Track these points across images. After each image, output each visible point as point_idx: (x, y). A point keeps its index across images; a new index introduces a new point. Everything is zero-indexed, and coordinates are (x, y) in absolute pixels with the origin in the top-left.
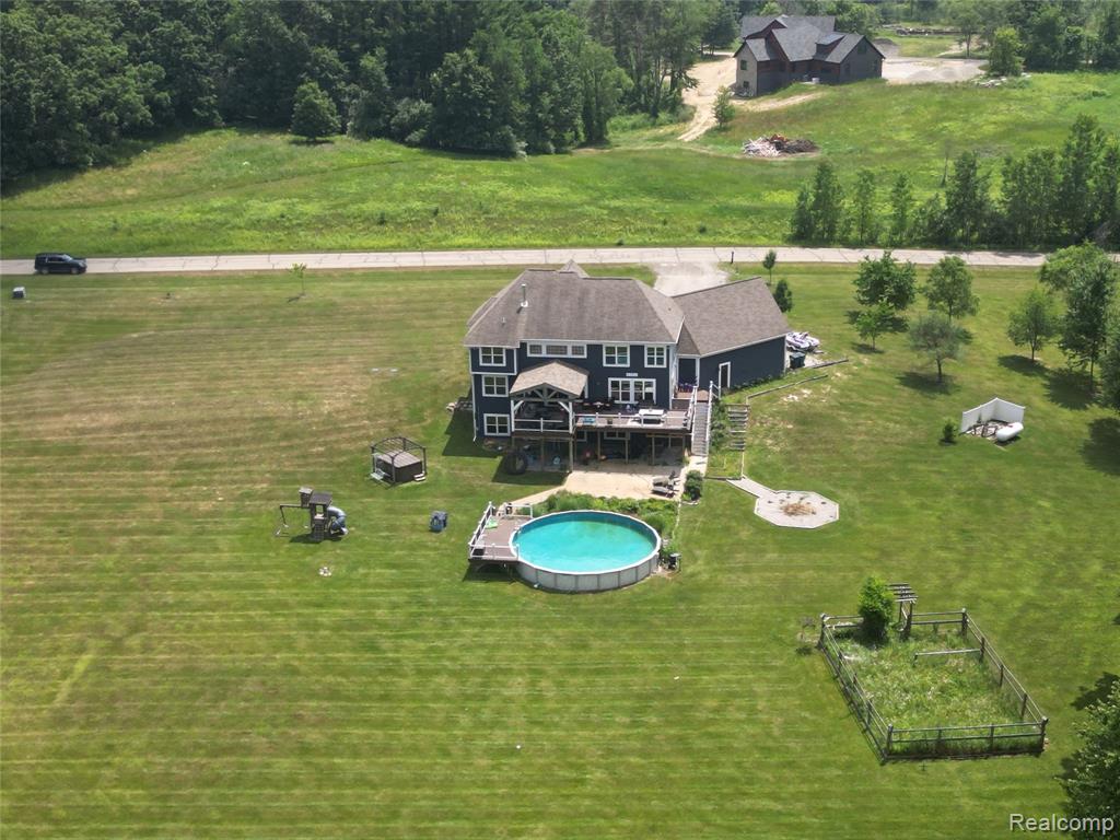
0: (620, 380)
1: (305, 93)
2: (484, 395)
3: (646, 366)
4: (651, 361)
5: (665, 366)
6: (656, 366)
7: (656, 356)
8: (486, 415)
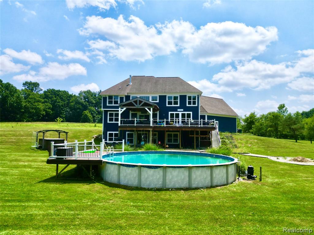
0: (175, 113)
1: (85, 113)
2: (108, 122)
3: (187, 105)
4: (190, 103)
5: (196, 105)
6: (192, 105)
7: (192, 101)
8: (108, 132)
